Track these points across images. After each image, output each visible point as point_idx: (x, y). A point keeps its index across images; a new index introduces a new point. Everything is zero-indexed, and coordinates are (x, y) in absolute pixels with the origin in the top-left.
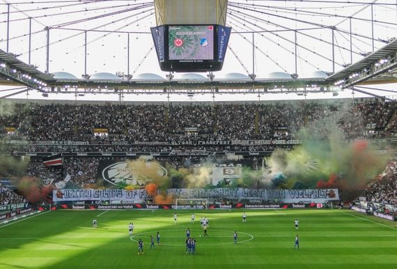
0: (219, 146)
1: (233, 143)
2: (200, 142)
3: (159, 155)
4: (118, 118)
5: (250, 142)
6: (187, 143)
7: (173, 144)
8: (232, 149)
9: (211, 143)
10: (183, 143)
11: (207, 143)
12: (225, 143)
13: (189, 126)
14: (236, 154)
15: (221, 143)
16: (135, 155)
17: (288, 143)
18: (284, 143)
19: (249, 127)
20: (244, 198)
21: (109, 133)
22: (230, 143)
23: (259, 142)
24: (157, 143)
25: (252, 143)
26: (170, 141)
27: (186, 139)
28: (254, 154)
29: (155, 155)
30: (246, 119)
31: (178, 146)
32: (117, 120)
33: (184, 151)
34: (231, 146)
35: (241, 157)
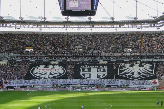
0: (94, 56)
1: (102, 55)
2: (83, 54)
3: (61, 61)
4: (39, 41)
5: (111, 54)
6: (77, 55)
7: (69, 55)
8: (101, 58)
9: (90, 55)
10: (74, 55)
11: (88, 55)
12: (97, 55)
13: (78, 46)
14: (103, 61)
15: (95, 55)
16: (48, 61)
17: (132, 55)
18: (130, 55)
19: (110, 46)
20: (107, 84)
21: (34, 49)
22: (100, 55)
23: (116, 54)
24: (60, 55)
25: (112, 55)
26: (67, 54)
27: (76, 53)
28: (113, 61)
29: (59, 61)
30: (109, 42)
31: (71, 57)
32: (38, 42)
33: (75, 59)
34: (101, 57)
35: (106, 62)
